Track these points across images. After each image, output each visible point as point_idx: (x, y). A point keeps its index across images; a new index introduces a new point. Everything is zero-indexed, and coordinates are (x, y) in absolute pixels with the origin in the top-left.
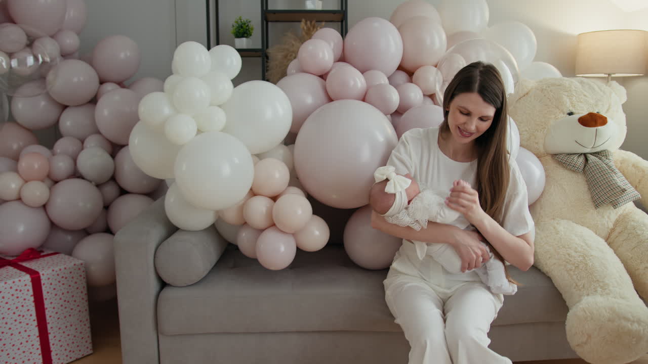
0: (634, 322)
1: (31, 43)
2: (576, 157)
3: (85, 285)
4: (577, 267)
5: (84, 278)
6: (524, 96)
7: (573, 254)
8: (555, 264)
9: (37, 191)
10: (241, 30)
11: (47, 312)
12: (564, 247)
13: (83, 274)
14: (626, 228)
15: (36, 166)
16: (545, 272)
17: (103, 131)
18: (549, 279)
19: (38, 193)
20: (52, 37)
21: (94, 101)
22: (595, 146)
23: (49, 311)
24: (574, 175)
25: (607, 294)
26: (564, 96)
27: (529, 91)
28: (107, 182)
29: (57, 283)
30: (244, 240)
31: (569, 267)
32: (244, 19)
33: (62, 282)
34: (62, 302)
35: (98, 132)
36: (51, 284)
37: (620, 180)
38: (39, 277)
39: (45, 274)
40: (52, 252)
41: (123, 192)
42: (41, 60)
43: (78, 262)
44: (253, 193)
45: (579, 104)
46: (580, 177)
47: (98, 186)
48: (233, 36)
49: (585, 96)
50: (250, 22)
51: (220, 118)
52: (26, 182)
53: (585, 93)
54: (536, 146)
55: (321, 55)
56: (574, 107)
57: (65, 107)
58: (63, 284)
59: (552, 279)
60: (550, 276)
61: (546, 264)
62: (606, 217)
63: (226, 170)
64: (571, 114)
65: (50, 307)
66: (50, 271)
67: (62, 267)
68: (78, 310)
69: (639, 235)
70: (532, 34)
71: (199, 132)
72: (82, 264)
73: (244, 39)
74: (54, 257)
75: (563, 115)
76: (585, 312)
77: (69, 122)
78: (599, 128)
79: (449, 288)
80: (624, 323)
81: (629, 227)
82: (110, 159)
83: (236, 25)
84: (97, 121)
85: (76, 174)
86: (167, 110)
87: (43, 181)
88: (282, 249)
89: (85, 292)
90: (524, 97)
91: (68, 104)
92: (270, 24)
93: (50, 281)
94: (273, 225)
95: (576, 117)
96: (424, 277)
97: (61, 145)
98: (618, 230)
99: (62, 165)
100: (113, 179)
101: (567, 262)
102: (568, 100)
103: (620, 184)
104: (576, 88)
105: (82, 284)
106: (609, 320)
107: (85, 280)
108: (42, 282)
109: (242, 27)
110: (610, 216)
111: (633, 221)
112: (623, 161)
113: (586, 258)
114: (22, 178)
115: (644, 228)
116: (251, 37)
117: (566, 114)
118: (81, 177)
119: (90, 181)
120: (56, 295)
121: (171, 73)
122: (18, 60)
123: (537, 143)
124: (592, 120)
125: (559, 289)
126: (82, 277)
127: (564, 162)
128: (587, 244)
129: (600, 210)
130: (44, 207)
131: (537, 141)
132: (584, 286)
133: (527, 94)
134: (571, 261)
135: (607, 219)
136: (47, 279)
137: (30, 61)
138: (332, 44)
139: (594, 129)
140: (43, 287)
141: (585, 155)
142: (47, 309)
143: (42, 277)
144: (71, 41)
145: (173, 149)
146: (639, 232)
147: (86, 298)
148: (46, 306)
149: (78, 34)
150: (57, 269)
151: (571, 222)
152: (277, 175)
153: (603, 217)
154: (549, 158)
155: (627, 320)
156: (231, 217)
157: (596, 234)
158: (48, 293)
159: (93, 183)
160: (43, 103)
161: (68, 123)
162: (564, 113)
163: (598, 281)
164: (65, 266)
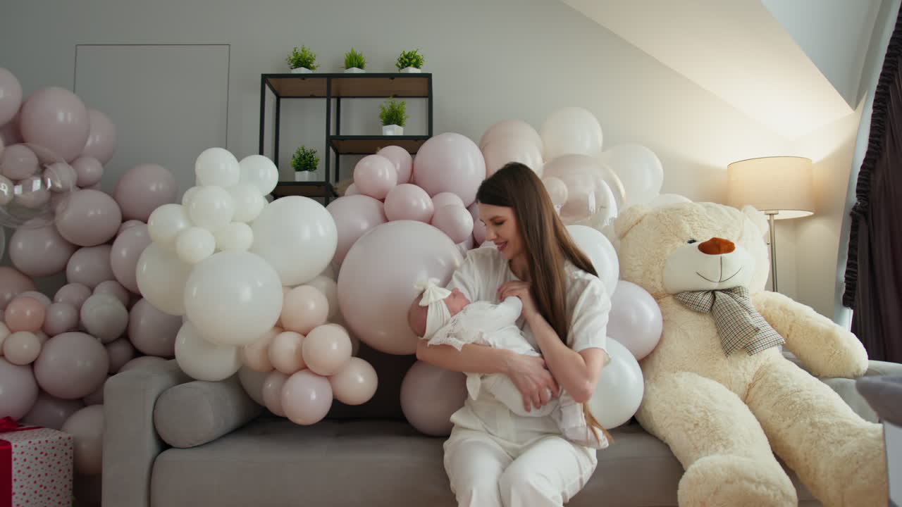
0: (759, 483)
1: (42, 169)
2: (701, 295)
3: (71, 467)
4: (696, 425)
5: (71, 458)
6: (637, 223)
7: (693, 409)
8: (671, 424)
9: (24, 345)
10: (303, 162)
11: (14, 498)
12: (683, 403)
13: (70, 452)
14: (766, 380)
15: (28, 313)
16: (662, 438)
17: (119, 277)
18: (667, 446)
19: (25, 346)
20: (70, 163)
21: (110, 242)
22: (722, 280)
23: (16, 498)
24: (700, 317)
25: (730, 452)
26: (684, 222)
27: (643, 217)
28: (117, 340)
29: (34, 460)
30: (269, 392)
31: (687, 425)
32: (308, 149)
33: (39, 459)
34: (36, 487)
35: (113, 278)
36: (25, 460)
37: (755, 320)
38: (10, 449)
39: (19, 445)
40: (33, 426)
41: (137, 353)
42: (49, 185)
43: (64, 435)
44: (280, 327)
45: (702, 229)
46: (707, 319)
47: (106, 344)
48: (293, 169)
49: (709, 220)
50: (314, 152)
51: (246, 235)
52: (12, 332)
53: (711, 218)
54: (652, 283)
55: (380, 174)
56: (695, 233)
57: (76, 248)
58: (41, 462)
59: (670, 445)
60: (668, 443)
61: (662, 427)
62: (741, 368)
63: (246, 294)
64: (692, 241)
65: (20, 493)
66: (27, 442)
67: (43, 440)
68: (58, 501)
69: (781, 388)
70: (658, 161)
71: (217, 251)
72: (69, 438)
73: (307, 172)
74: (36, 431)
75: (682, 244)
76: (697, 472)
77: (79, 265)
78: (724, 255)
79: (521, 443)
80: (746, 484)
81: (770, 379)
82: (124, 310)
83: (297, 156)
84: (112, 264)
85: (78, 327)
86: (181, 225)
87: (35, 333)
88: (314, 396)
89: (70, 477)
90: (636, 226)
91: (82, 245)
92: (341, 156)
93: (24, 456)
94: (304, 367)
95: (696, 244)
96: (489, 429)
97: (64, 293)
98: (758, 384)
99: (61, 314)
100: (125, 336)
101: (686, 420)
102: (688, 226)
103: (752, 322)
104: (697, 211)
105: (67, 464)
106: (727, 482)
107: (72, 461)
108: (14, 456)
109: (304, 158)
110: (746, 367)
111: (776, 372)
112: (767, 304)
113: (709, 414)
114: (8, 326)
115: (788, 379)
116: (316, 171)
117: (686, 242)
118: (85, 331)
119: (95, 336)
120: (30, 476)
121: (194, 185)
122: (23, 187)
123: (653, 280)
124: (716, 247)
125: (679, 458)
126: (69, 456)
127: (686, 301)
128: (711, 397)
129: (732, 358)
130: (32, 365)
131: (652, 277)
132: (703, 447)
133: (640, 221)
134: (690, 418)
135: (743, 371)
136: (20, 452)
137: (37, 184)
138: (398, 166)
139: (718, 256)
140: (14, 463)
141: (713, 292)
142: (14, 494)
143: (14, 449)
144: (92, 169)
145: (184, 269)
146: (782, 384)
147: (70, 485)
148: (14, 490)
149: (103, 164)
150: (36, 441)
151: (696, 375)
152: (312, 306)
153: (738, 368)
154: (669, 300)
155: (751, 481)
156: (254, 358)
157: (730, 389)
158: (19, 471)
159: (99, 339)
160: (49, 244)
161: (77, 269)
162: (683, 242)
163: (721, 439)
164: (47, 439)
